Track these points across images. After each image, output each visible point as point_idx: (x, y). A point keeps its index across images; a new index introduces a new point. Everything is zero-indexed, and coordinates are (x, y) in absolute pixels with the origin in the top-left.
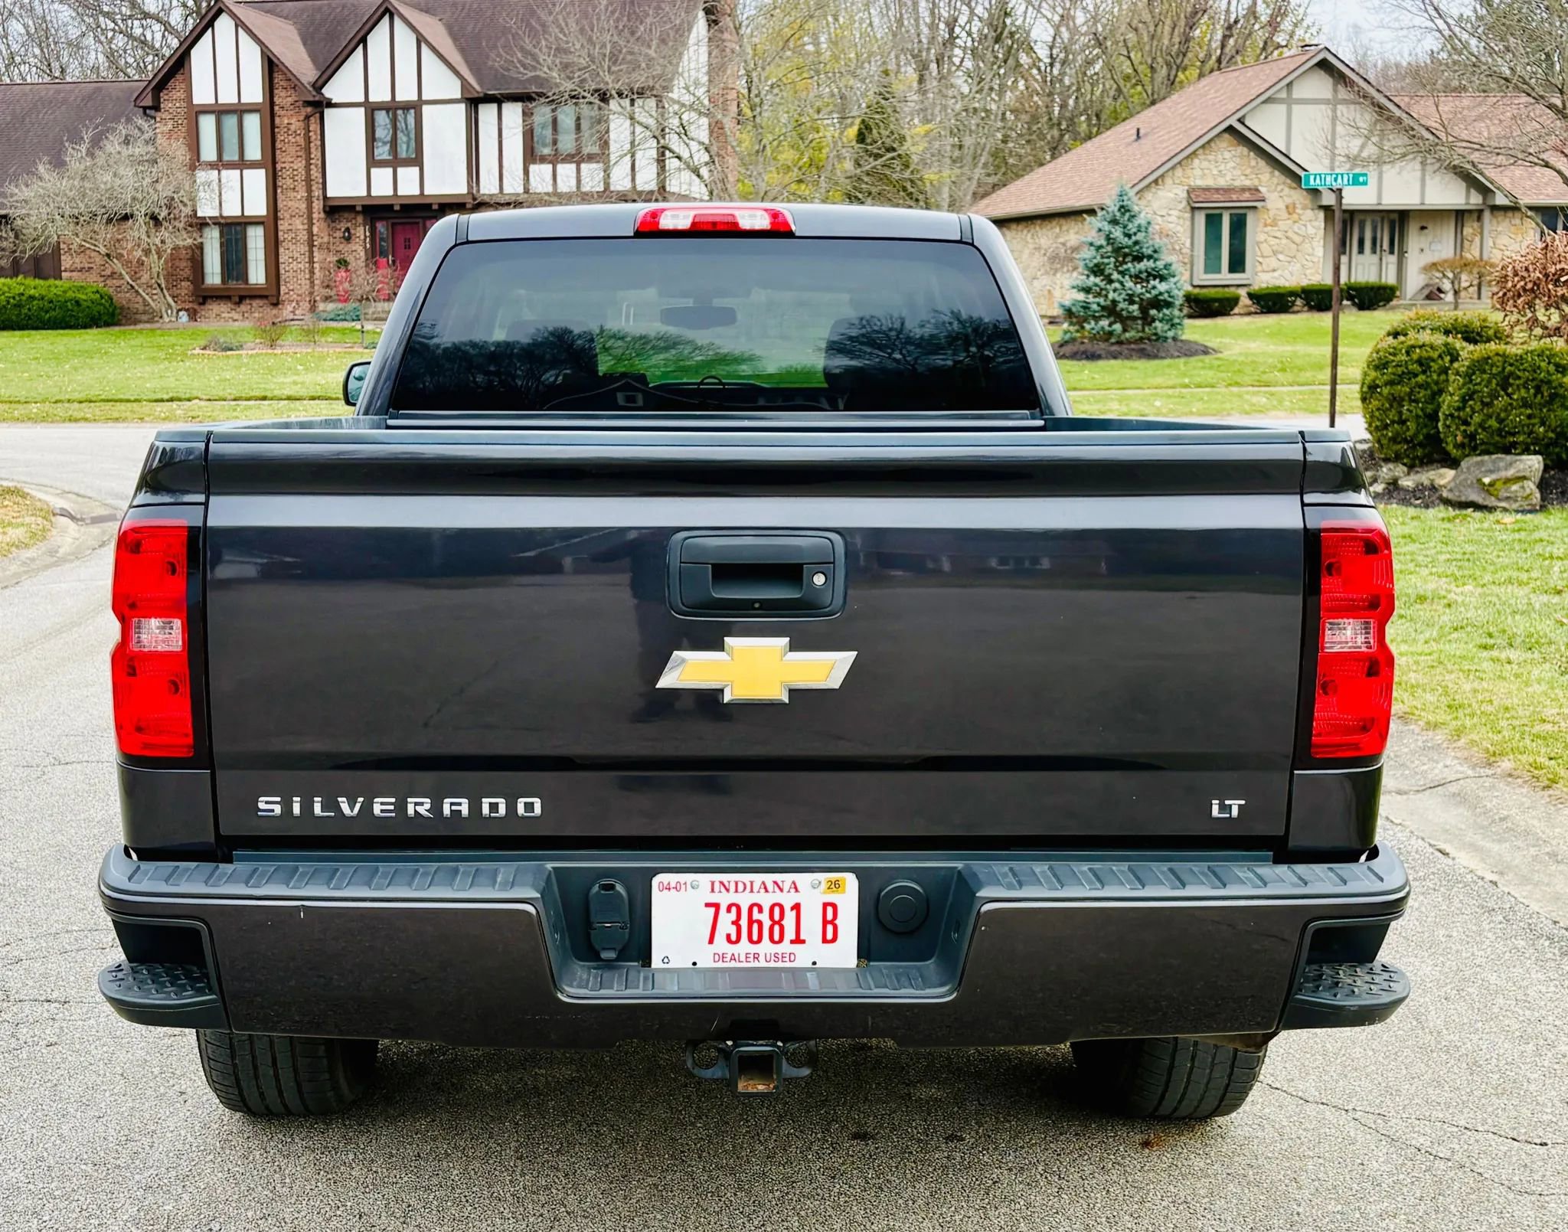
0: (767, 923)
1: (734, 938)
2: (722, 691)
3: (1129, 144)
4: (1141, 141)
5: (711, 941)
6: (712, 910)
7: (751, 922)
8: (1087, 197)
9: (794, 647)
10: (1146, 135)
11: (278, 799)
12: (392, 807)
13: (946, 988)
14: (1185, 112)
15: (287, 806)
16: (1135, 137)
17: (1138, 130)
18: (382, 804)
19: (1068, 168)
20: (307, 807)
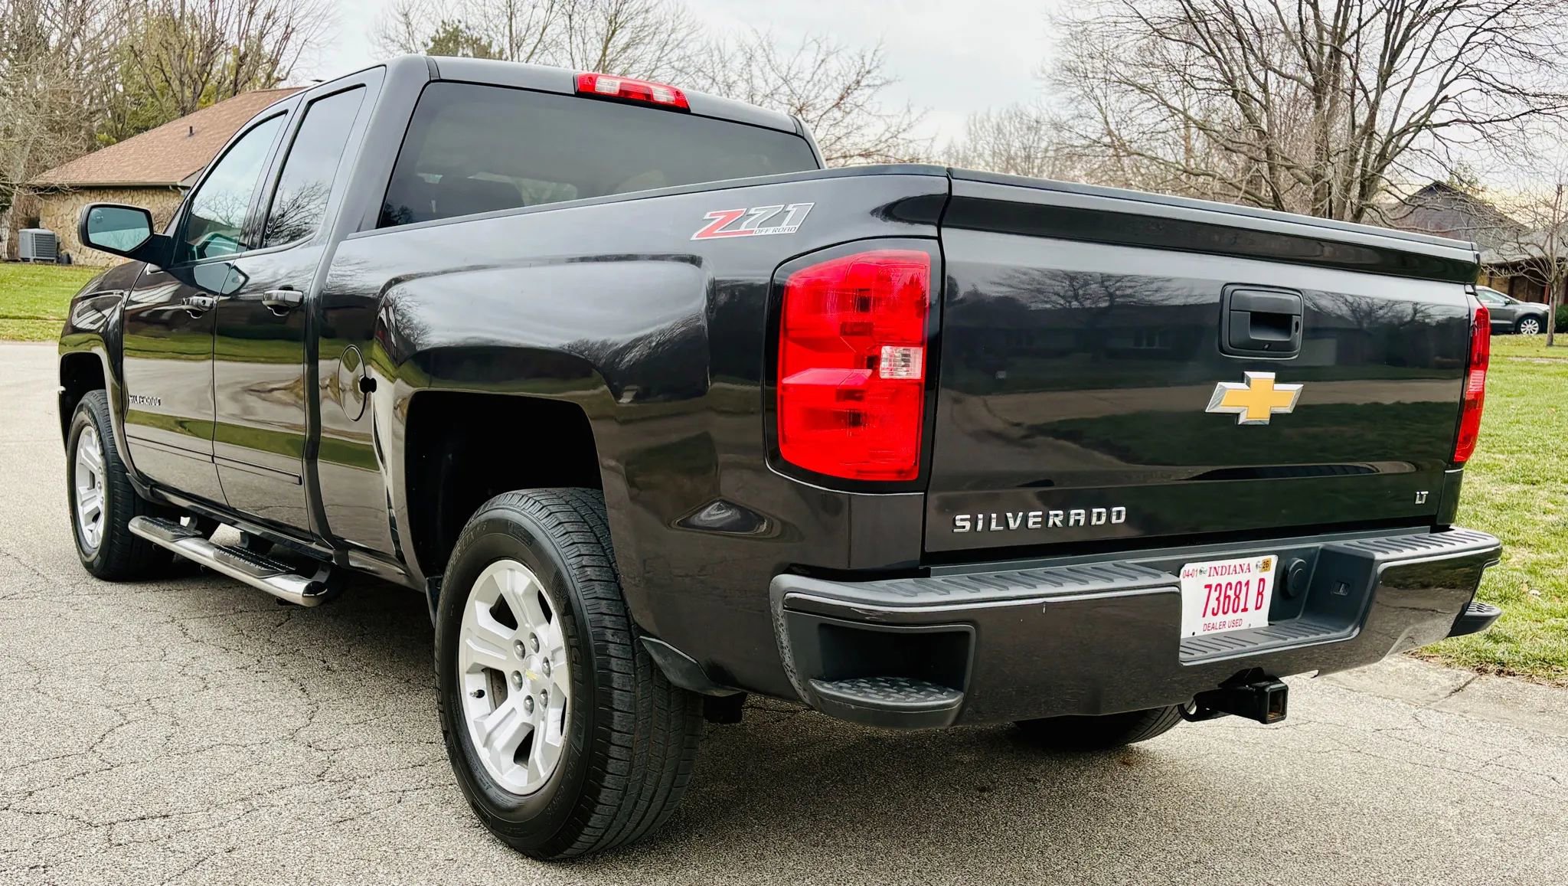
0: (1233, 597)
1: (1215, 611)
2: (1238, 415)
3: (186, 138)
4: (196, 137)
5: (1204, 616)
6: (1208, 589)
7: (1225, 597)
8: (156, 175)
9: (1278, 380)
10: (197, 132)
11: (968, 516)
12: (1040, 519)
13: (1350, 628)
14: (230, 118)
15: (974, 522)
16: (189, 133)
17: (191, 128)
18: (1034, 516)
19: (131, 151)
20: (988, 522)
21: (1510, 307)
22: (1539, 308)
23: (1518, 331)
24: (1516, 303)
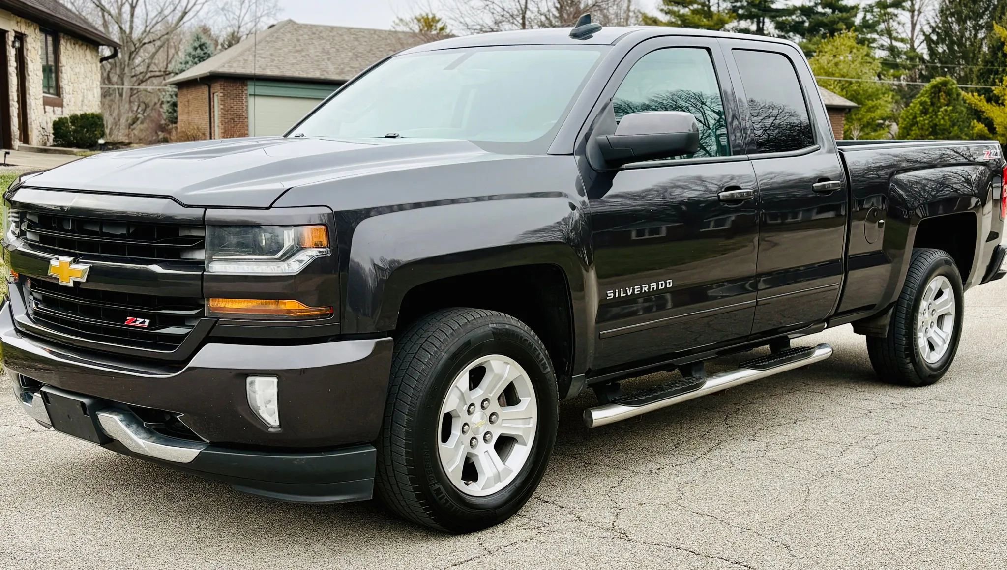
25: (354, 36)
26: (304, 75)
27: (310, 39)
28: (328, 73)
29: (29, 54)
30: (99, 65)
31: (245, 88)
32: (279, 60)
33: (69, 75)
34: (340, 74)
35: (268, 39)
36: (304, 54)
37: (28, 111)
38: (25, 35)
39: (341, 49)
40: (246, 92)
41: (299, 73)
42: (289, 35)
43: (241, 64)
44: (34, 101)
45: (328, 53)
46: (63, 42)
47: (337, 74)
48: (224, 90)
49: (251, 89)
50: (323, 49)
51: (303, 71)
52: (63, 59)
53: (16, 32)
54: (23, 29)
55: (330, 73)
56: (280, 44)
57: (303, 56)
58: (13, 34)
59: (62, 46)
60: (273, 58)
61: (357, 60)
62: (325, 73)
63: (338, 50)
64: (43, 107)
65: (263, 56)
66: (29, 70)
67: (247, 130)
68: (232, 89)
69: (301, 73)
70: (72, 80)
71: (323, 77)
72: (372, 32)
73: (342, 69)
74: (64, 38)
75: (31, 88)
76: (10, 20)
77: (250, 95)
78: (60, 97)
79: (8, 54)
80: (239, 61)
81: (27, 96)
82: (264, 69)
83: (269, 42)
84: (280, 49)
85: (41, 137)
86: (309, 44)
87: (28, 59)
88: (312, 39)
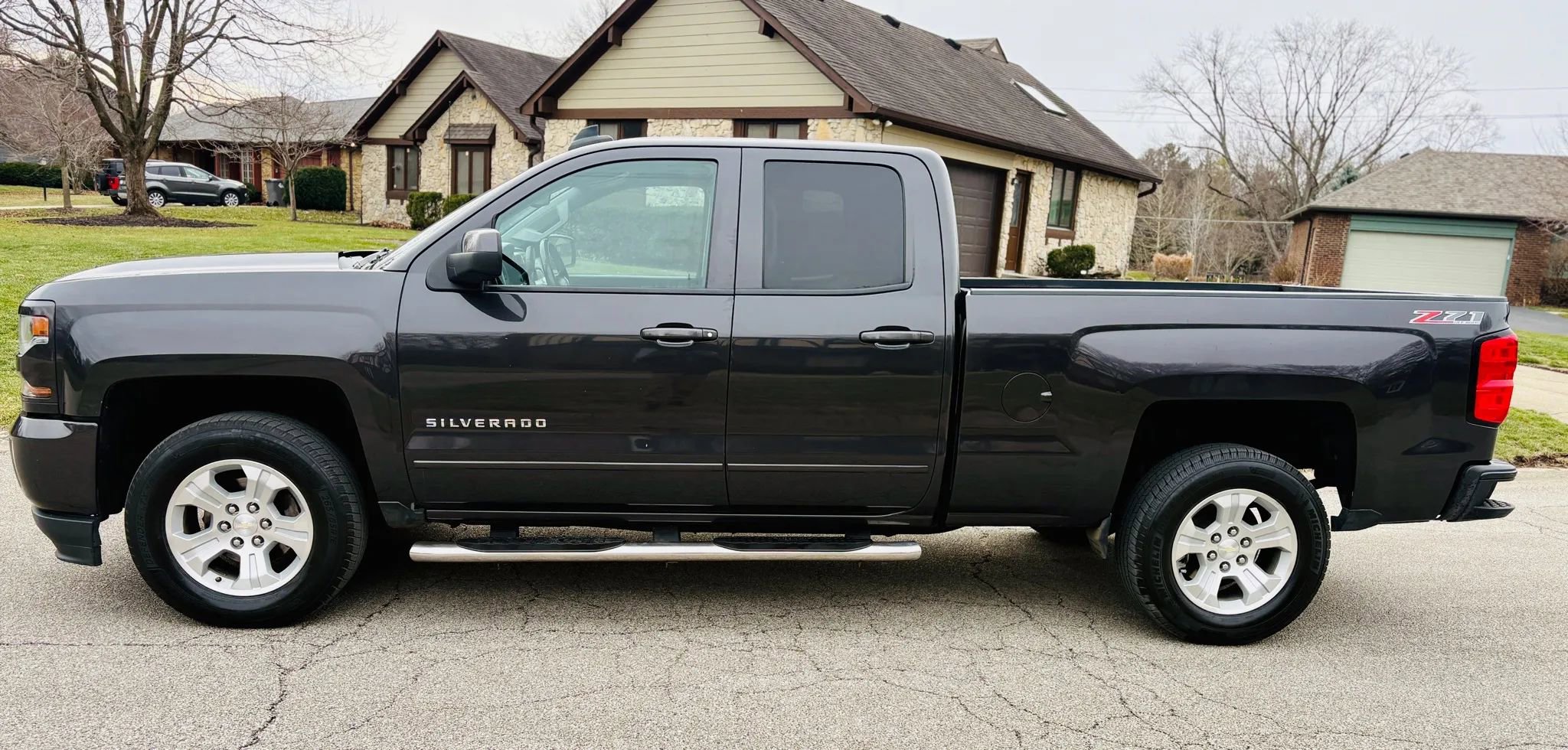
21: (213, 182)
22: (236, 184)
23: (222, 203)
24: (217, 180)
25: (1509, 164)
26: (1421, 208)
27: (1444, 168)
28: (1453, 206)
29: (1034, 190)
30: (1136, 200)
31: (1348, 223)
32: (1395, 193)
33: (1088, 210)
34: (1468, 207)
35: (1391, 170)
36: (1430, 185)
37: (1025, 243)
38: (1033, 173)
39: (1481, 179)
40: (1347, 227)
41: (1416, 207)
42: (1418, 165)
43: (1348, 197)
44: (1033, 233)
45: (1462, 184)
46: (1084, 178)
47: (1465, 206)
48: (1322, 225)
49: (1355, 224)
50: (1457, 179)
51: (1421, 205)
52: (1082, 195)
53: (1017, 169)
54: (1029, 167)
55: (1456, 206)
56: (1404, 174)
57: (1427, 188)
58: (1015, 172)
59: (1083, 182)
60: (1390, 190)
61: (1498, 191)
62: (1449, 206)
63: (1476, 180)
64: (1045, 239)
65: (1377, 188)
66: (1031, 204)
67: (1342, 268)
68: (1332, 224)
69: (1418, 206)
70: (1092, 214)
71: (1445, 211)
72: (1535, 158)
73: (1474, 201)
74: (1087, 175)
75: (1031, 222)
76: (1013, 160)
77: (1352, 230)
78: (1073, 229)
79: (1007, 190)
80: (1346, 195)
81: (1026, 228)
82: (1373, 203)
83: (1390, 173)
84: (1402, 181)
85: (1037, 266)
86: (1441, 174)
87: (1032, 195)
88: (1447, 168)
